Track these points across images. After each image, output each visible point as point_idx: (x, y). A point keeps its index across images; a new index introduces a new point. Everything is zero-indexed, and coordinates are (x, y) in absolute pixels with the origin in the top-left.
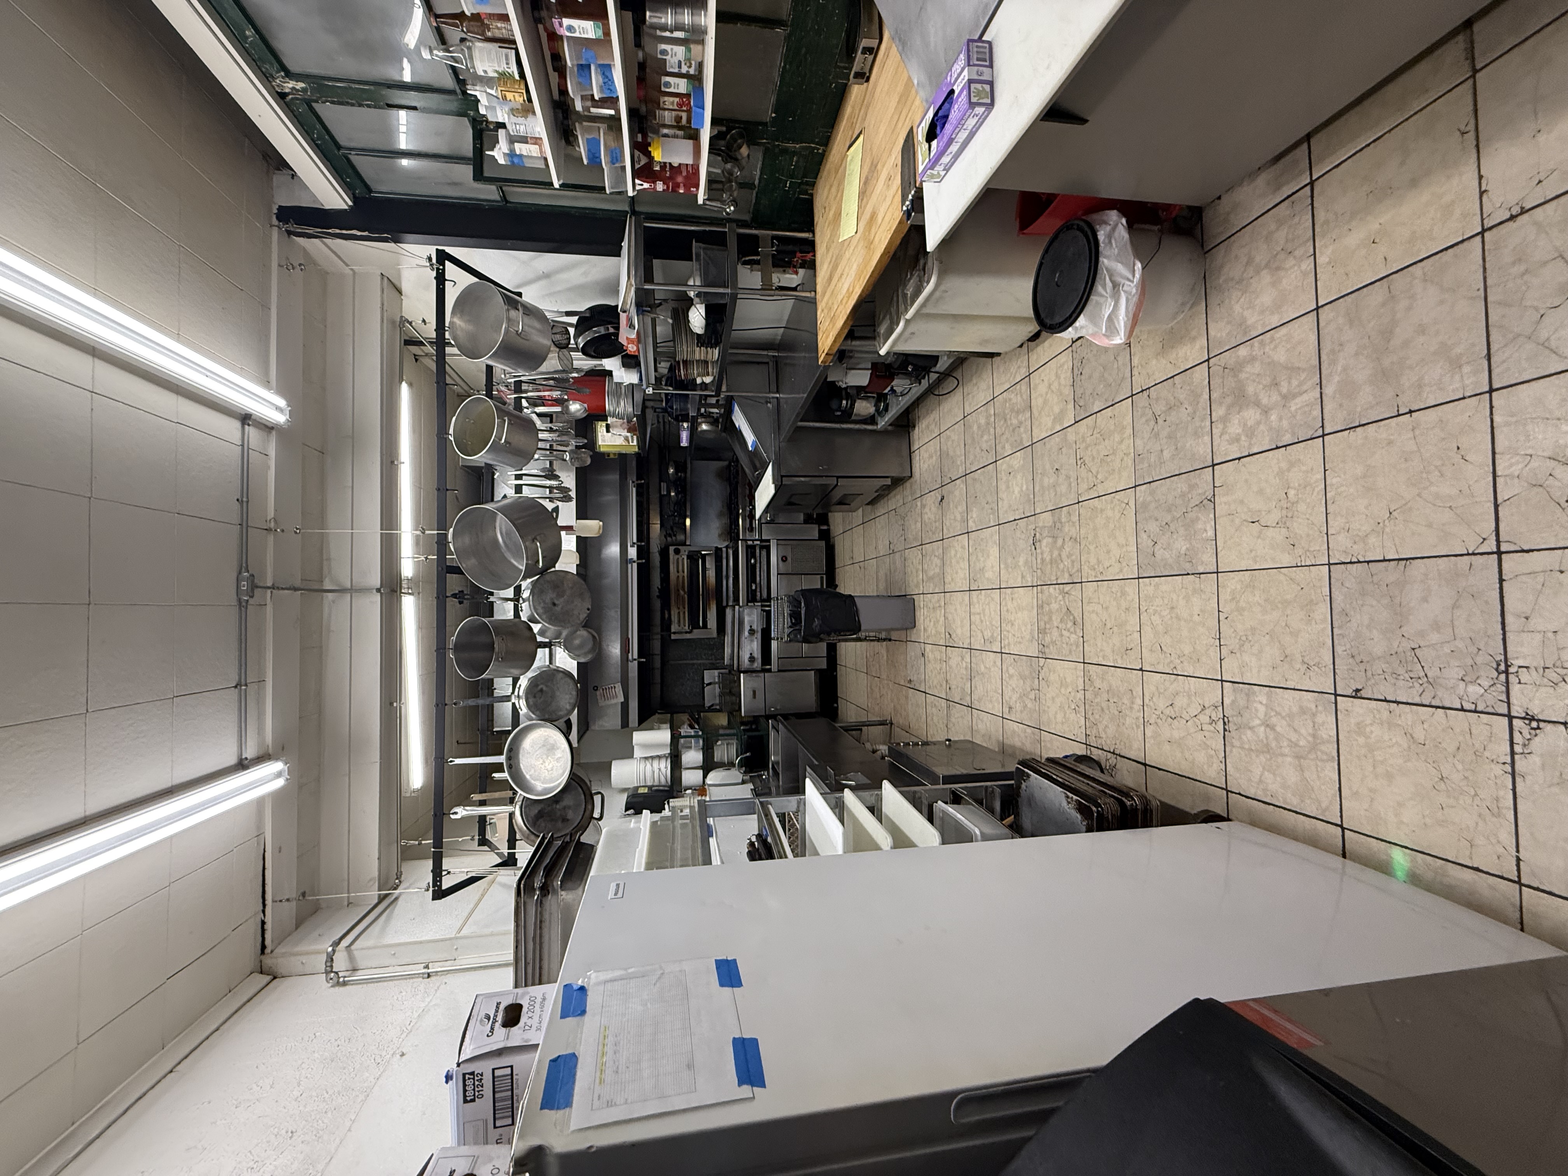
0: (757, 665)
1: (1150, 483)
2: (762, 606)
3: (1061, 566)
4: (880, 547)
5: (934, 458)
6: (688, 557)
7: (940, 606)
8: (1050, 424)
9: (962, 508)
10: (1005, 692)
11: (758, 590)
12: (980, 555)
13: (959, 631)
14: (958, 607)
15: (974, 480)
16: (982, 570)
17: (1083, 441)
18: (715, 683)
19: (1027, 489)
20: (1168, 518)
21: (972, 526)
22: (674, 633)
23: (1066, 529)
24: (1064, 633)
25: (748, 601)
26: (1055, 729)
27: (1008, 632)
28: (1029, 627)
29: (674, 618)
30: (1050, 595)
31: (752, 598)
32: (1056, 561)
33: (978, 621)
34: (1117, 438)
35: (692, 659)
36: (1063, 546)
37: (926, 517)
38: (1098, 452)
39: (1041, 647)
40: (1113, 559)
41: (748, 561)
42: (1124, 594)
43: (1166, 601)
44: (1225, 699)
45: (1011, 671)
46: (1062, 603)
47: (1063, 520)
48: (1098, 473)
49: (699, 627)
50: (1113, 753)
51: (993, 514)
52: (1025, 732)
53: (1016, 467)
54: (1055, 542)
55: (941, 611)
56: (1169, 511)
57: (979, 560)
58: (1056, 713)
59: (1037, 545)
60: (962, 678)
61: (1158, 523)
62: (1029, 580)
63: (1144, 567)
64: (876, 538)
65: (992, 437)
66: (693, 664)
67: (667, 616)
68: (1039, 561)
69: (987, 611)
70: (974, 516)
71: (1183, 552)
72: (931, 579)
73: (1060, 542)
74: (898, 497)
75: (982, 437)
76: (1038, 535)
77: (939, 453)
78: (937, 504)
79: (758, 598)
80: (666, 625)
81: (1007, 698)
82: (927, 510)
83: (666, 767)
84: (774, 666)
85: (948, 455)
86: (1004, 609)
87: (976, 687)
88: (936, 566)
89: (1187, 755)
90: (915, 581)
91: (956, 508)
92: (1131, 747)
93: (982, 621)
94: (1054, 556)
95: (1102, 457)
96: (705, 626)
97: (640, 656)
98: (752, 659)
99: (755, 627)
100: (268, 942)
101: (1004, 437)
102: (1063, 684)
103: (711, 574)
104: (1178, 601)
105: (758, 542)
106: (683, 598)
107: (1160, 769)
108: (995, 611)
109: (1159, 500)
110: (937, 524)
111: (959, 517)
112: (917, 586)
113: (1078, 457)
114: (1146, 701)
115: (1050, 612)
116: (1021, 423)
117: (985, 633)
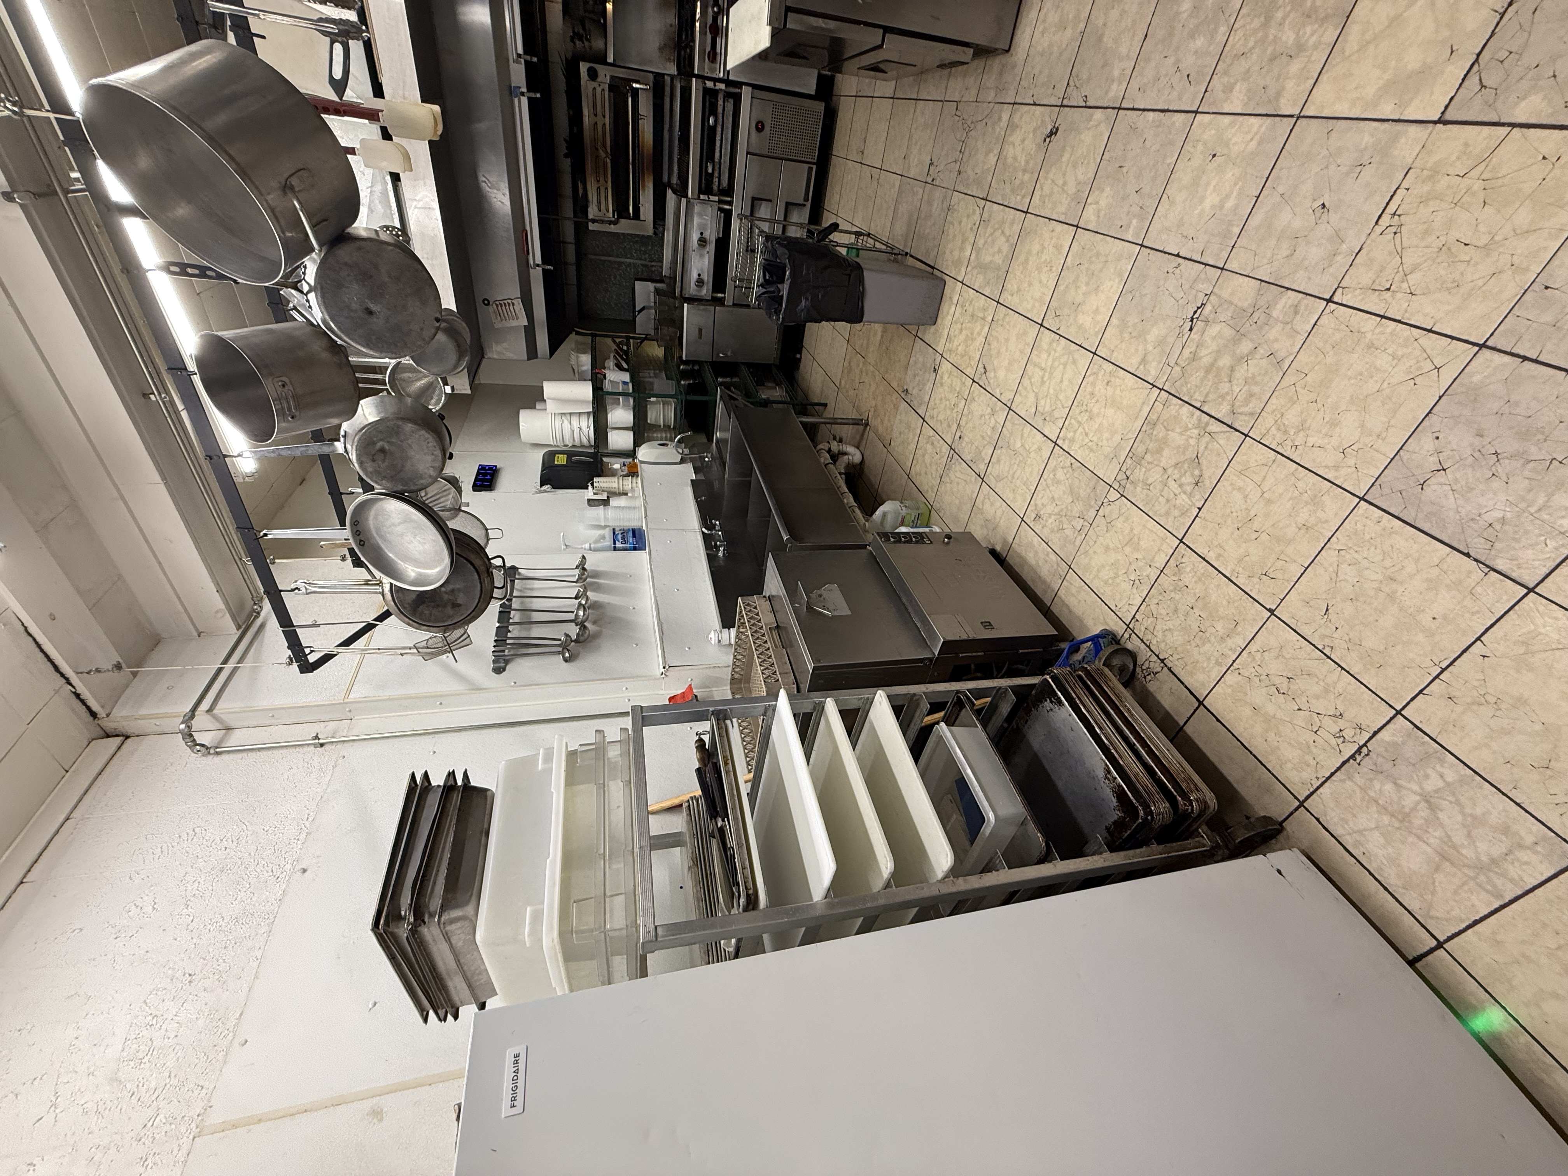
0: (706, 292)
1: (1525, 358)
2: (720, 202)
3: (1225, 387)
4: (914, 160)
5: (1069, 33)
6: (612, 87)
7: (984, 319)
8: (1370, 91)
9: (1085, 173)
10: (1040, 493)
11: (716, 174)
12: (1083, 279)
13: (1001, 374)
14: (1013, 339)
15: (1133, 129)
16: (1077, 307)
17: (1430, 177)
18: (650, 308)
19: (1236, 208)
20: (1508, 445)
21: (1090, 218)
22: (593, 221)
23: (1273, 333)
24: (1171, 483)
25: (701, 192)
26: (1092, 581)
27: (1080, 423)
28: (1117, 438)
29: (593, 197)
30: (1177, 418)
31: (705, 188)
32: (1218, 375)
33: (1036, 379)
34: (1523, 217)
35: (618, 256)
36: (1246, 358)
37: (1010, 152)
38: (1449, 224)
39: (1122, 476)
40: (1335, 441)
41: (704, 120)
42: (1315, 501)
43: (1388, 563)
44: (1383, 731)
45: (1060, 474)
46: (1192, 442)
47: (1275, 314)
48: (1415, 268)
49: (628, 217)
50: (1162, 661)
51: (1142, 220)
52: (1048, 555)
53: (1236, 149)
54: (1236, 341)
55: (983, 326)
56: (1524, 435)
57: (1077, 288)
58: (1103, 566)
59: (1199, 325)
60: (983, 438)
61: (1477, 441)
62: (1153, 373)
63: (1386, 490)
64: (910, 138)
65: (1215, 49)
66: (620, 264)
67: (581, 192)
68: (1186, 353)
69: (1057, 374)
70: (1103, 203)
71: (1489, 517)
72: (983, 267)
73: (1245, 347)
74: (971, 80)
75: (1192, 36)
76: (1208, 308)
77: (1082, 26)
78: (1040, 140)
79: (715, 187)
80: (581, 206)
81: (1039, 503)
82: (1016, 138)
83: (588, 427)
84: (729, 296)
85: (1100, 39)
86: (1087, 388)
87: (999, 461)
88: (1000, 251)
89: (1271, 736)
90: (956, 254)
91: (1075, 166)
92: (1192, 674)
93: (1043, 383)
94: (1221, 363)
95: (1452, 238)
96: (637, 216)
97: (544, 261)
98: (700, 282)
99: (707, 235)
100: (95, 707)
101: (1244, 64)
102: (1132, 541)
103: (647, 127)
104: (1411, 576)
105: (722, 86)
106: (605, 164)
107: (1218, 720)
108: (1070, 381)
109: (1517, 404)
110: (1026, 177)
111: (1071, 188)
112: (957, 263)
113: (1392, 208)
114: (1253, 647)
115: (1165, 442)
116: (1300, 47)
117: (1042, 402)
